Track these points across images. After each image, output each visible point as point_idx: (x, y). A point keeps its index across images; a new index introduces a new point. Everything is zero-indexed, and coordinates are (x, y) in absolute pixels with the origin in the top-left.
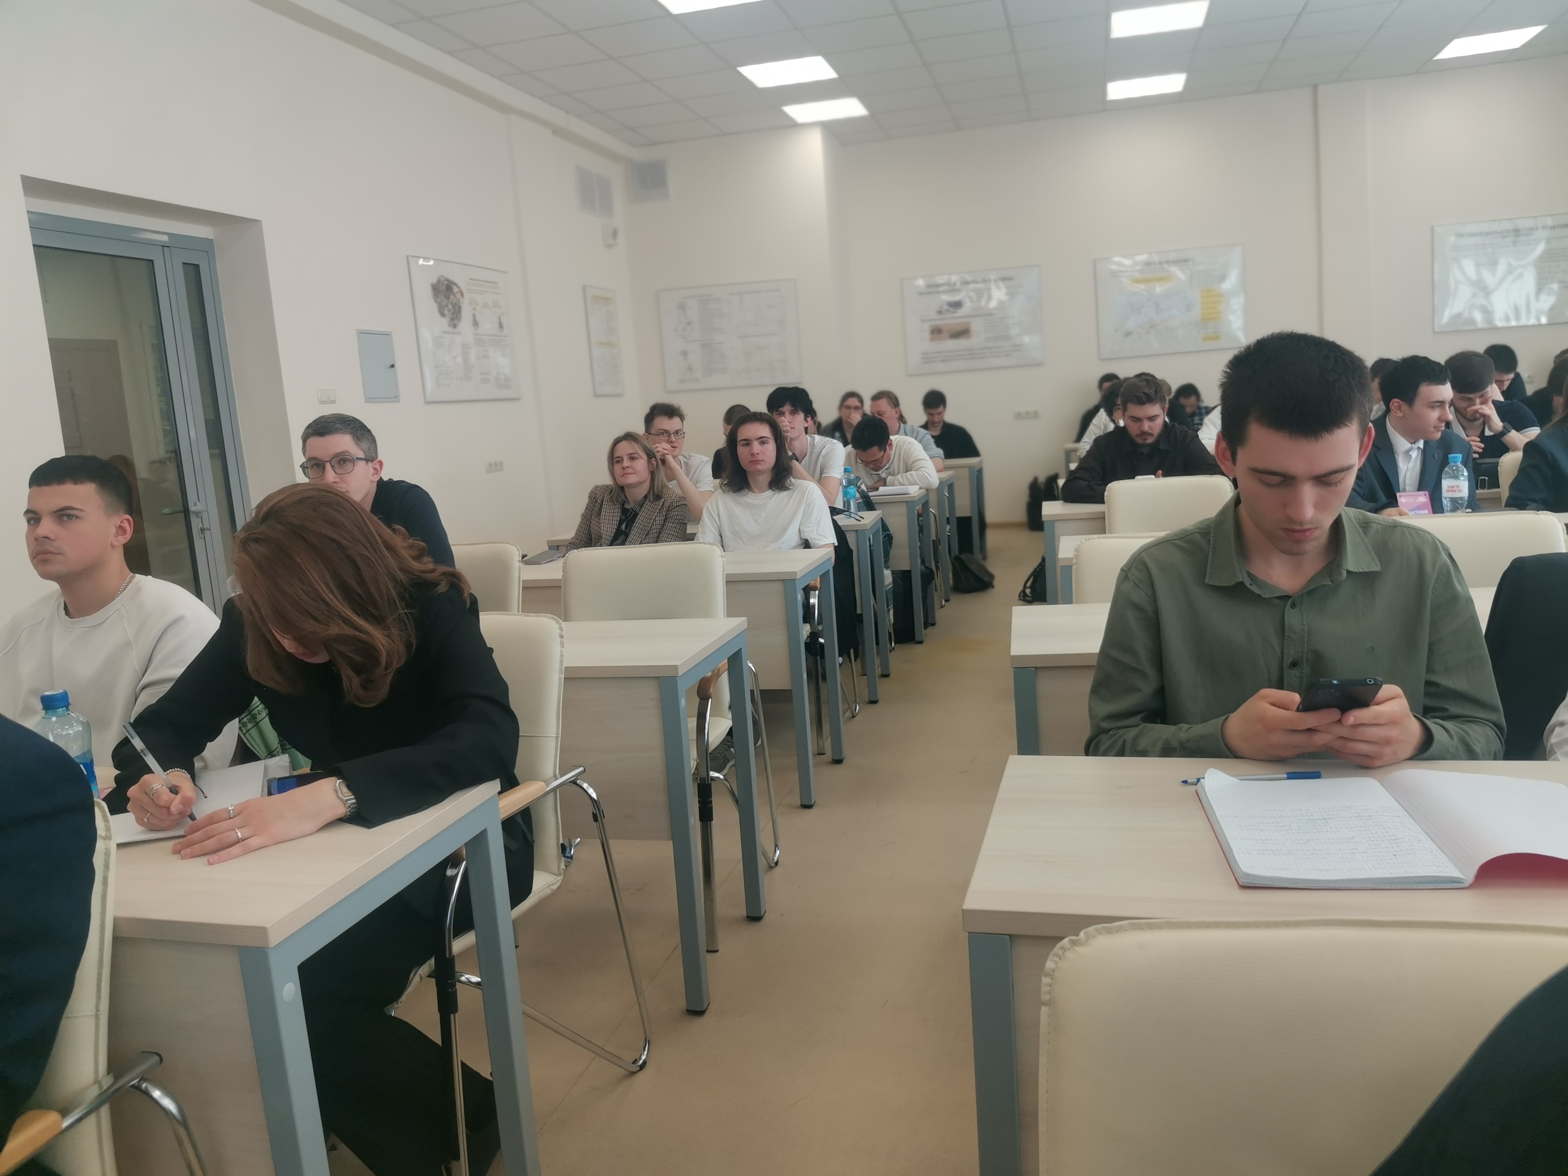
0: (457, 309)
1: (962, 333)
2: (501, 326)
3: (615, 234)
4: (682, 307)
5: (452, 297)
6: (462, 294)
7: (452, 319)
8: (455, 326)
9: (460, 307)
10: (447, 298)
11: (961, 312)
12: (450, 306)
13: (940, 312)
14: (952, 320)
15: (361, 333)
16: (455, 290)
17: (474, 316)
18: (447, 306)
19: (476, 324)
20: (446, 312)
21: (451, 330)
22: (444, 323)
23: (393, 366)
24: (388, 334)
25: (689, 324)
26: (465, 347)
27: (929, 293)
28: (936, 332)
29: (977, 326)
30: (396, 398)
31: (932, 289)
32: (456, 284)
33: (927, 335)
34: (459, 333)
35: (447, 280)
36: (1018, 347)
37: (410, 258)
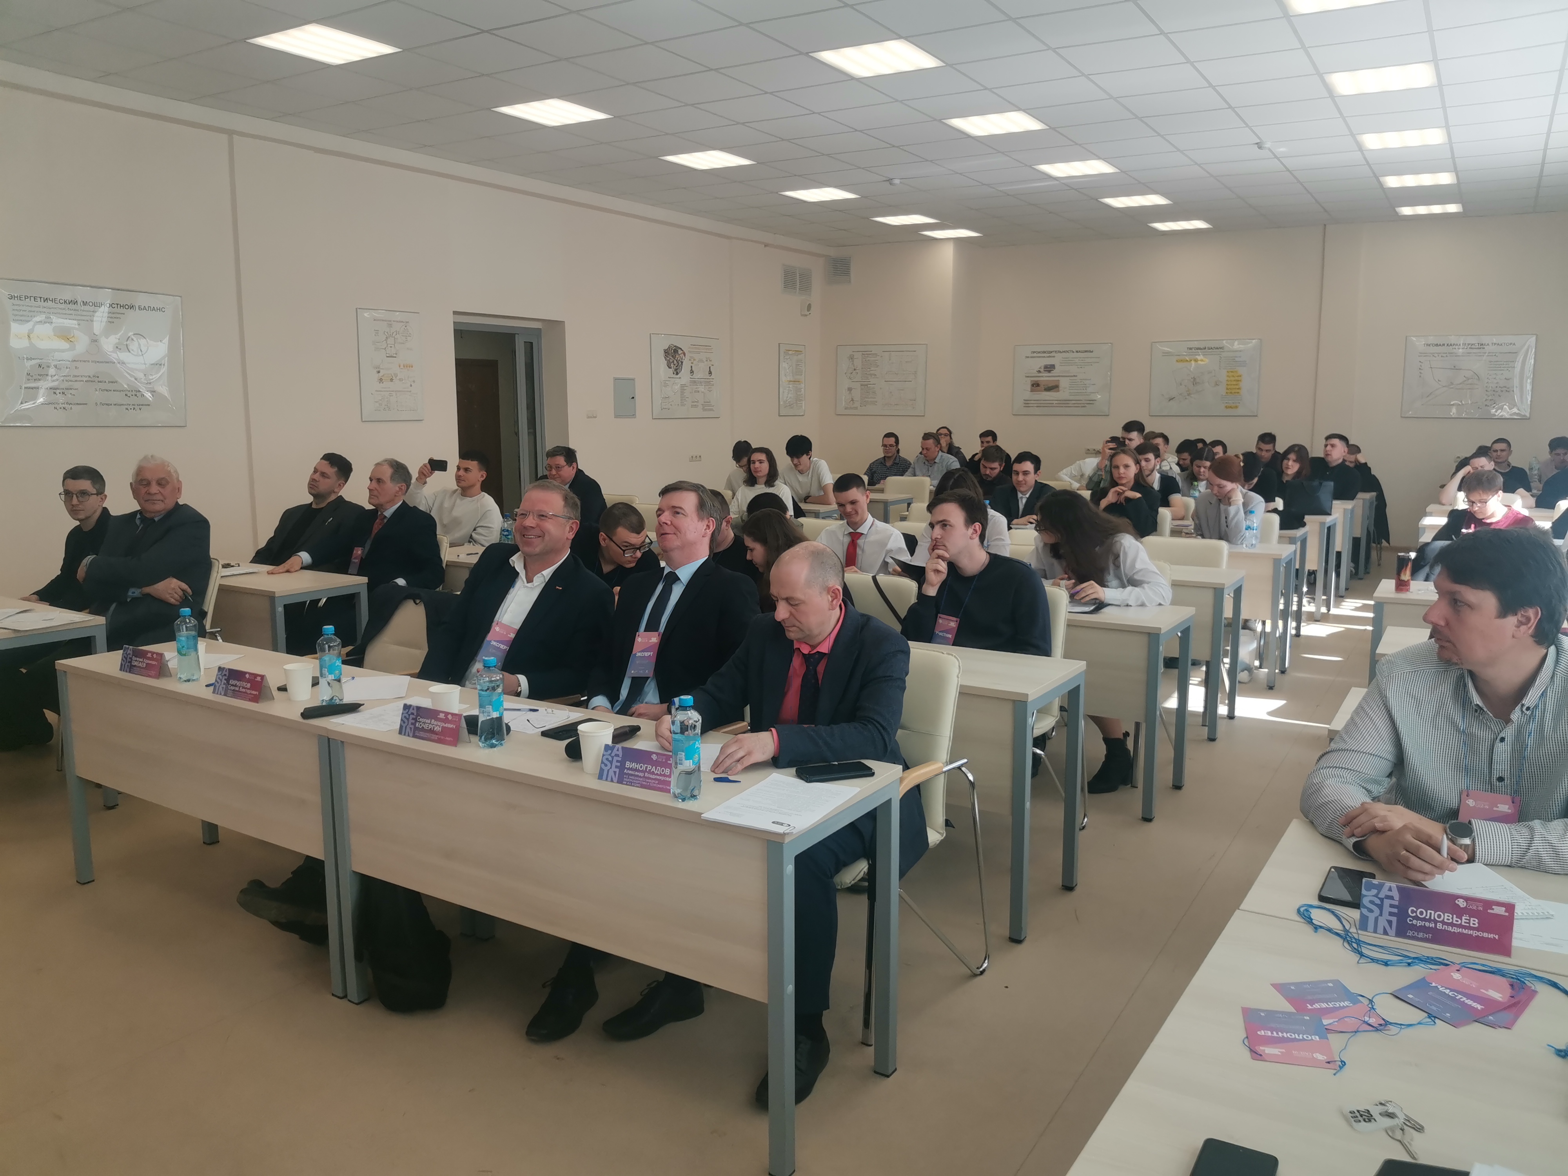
0: (680, 363)
1: (1053, 388)
2: (710, 373)
3: (809, 307)
4: (851, 358)
5: (677, 356)
6: (684, 354)
7: (676, 370)
8: (677, 374)
9: (682, 362)
10: (675, 359)
11: (1054, 373)
12: (675, 362)
13: (1039, 372)
14: (1045, 378)
15: (616, 379)
16: (680, 352)
17: (691, 367)
18: (673, 362)
19: (692, 372)
20: (672, 365)
21: (675, 376)
22: (671, 371)
23: (633, 398)
24: (633, 380)
25: (855, 370)
26: (683, 387)
27: (1031, 357)
28: (1035, 385)
29: (1064, 383)
30: (634, 416)
31: (1035, 355)
32: (681, 349)
33: (1029, 387)
34: (680, 378)
35: (675, 346)
36: (1092, 402)
37: (652, 335)
